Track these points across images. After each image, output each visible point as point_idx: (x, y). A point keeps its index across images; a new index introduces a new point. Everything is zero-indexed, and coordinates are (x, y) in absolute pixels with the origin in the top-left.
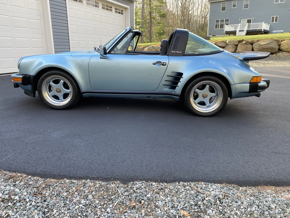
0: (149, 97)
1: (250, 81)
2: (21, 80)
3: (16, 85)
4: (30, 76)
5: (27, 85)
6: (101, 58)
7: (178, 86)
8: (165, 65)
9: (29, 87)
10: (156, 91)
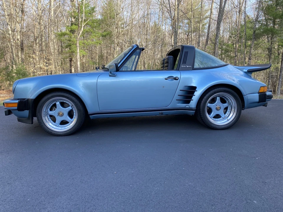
0: (162, 114)
1: (259, 91)
2: (16, 105)
3: (9, 112)
4: (28, 100)
5: (24, 111)
6: (110, 76)
7: (193, 100)
8: (177, 80)
9: (26, 113)
10: (169, 107)
